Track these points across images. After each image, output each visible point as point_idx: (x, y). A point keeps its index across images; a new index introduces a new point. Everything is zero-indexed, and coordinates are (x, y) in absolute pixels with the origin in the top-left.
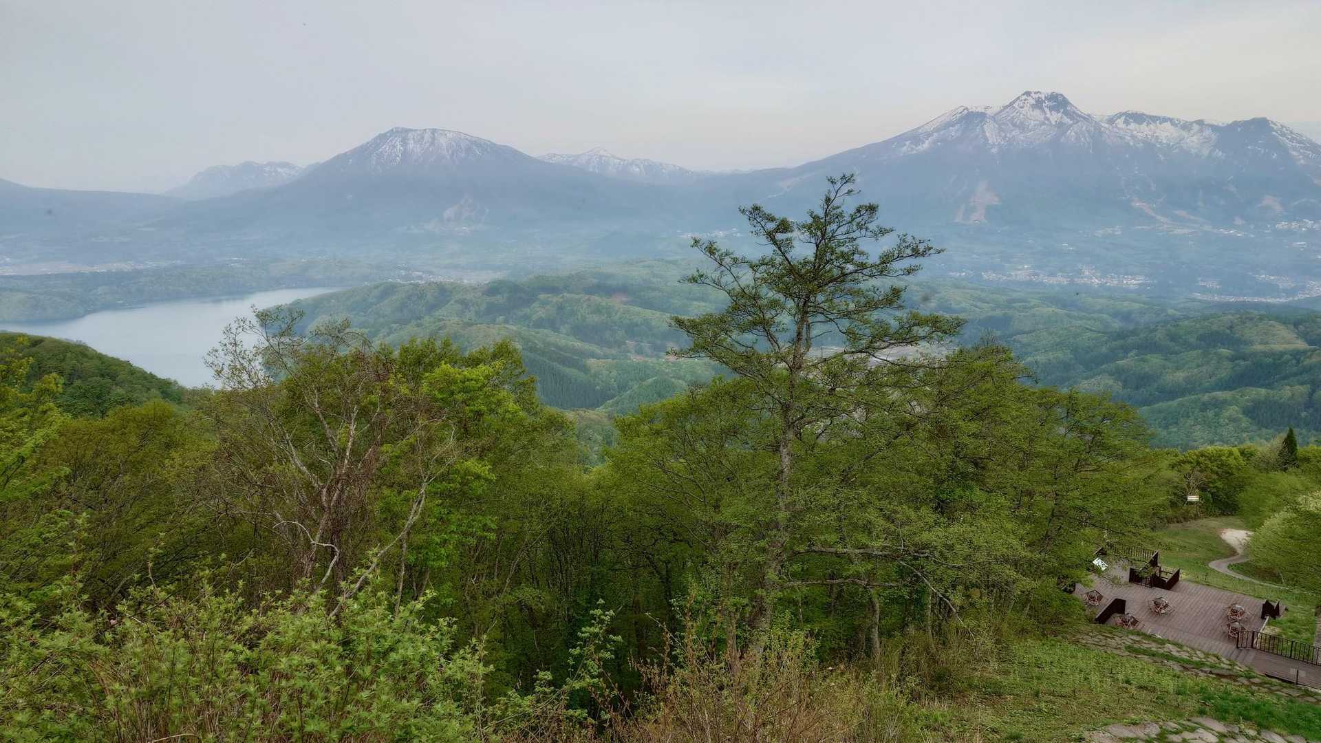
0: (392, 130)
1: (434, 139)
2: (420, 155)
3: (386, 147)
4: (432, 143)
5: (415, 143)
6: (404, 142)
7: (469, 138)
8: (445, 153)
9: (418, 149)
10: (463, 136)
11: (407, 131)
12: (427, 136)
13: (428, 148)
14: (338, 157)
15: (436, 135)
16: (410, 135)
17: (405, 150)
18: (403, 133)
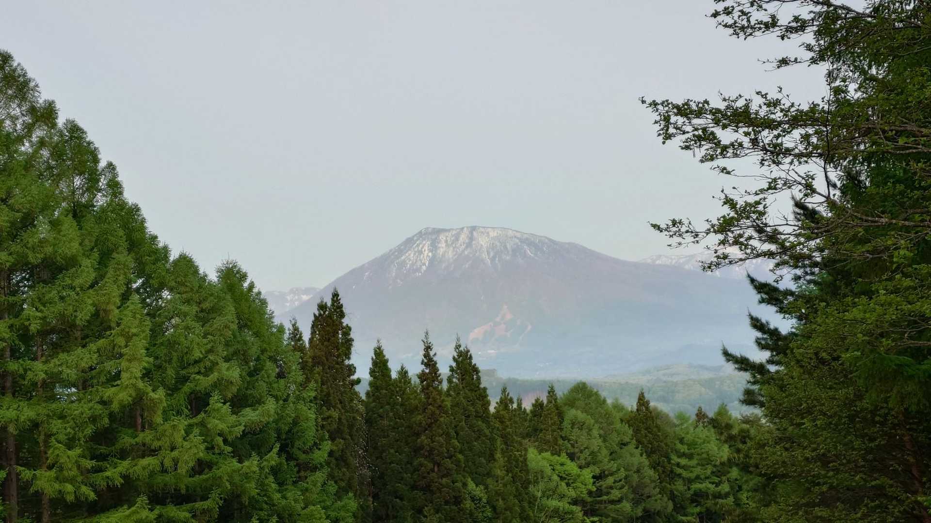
0: (421, 232)
1: (471, 239)
2: (451, 260)
3: (411, 255)
4: (469, 245)
5: (447, 245)
6: (434, 247)
7: (518, 235)
8: (485, 256)
9: (450, 254)
10: (510, 233)
11: (438, 231)
12: (463, 237)
13: (463, 251)
14: (352, 272)
15: (475, 233)
16: (442, 237)
17: (434, 256)
18: (433, 234)
